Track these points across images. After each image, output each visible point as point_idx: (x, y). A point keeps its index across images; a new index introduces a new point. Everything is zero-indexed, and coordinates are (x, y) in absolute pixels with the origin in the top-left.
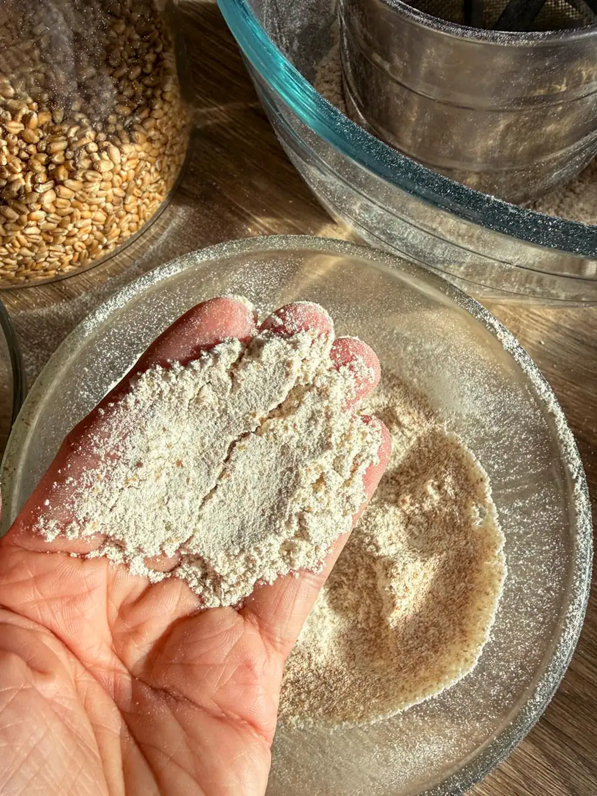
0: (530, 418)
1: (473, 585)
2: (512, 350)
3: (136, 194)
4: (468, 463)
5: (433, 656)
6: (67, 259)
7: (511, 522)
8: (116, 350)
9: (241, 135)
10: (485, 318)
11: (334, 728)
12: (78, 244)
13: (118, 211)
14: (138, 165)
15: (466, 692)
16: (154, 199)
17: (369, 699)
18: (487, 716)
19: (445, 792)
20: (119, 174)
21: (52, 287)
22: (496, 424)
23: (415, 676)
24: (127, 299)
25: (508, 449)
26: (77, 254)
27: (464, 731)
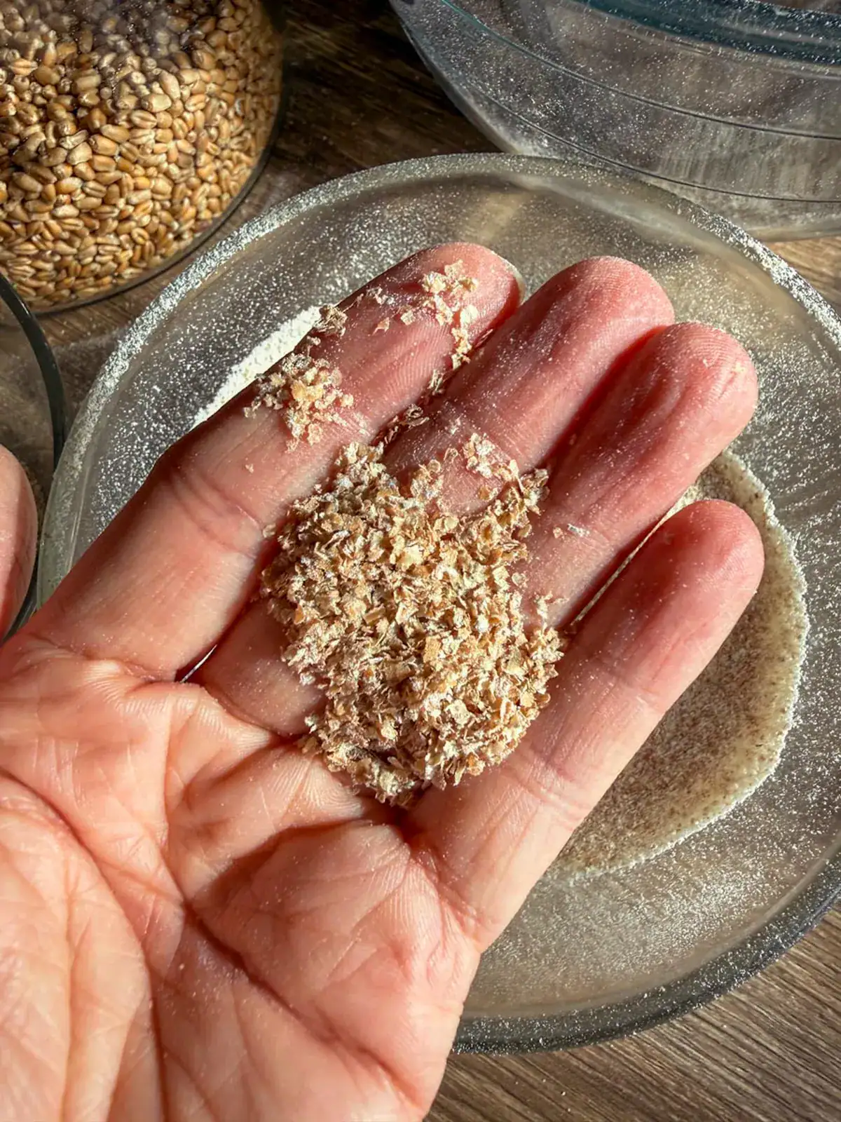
0: (824, 385)
1: (759, 651)
2: (787, 283)
3: (211, 150)
4: (734, 475)
5: (712, 758)
6: (125, 256)
7: (807, 550)
8: (200, 359)
9: (355, 67)
10: (741, 241)
11: (574, 876)
12: (137, 232)
13: (188, 176)
14: (208, 104)
15: (770, 803)
16: (239, 162)
17: (622, 833)
18: (808, 834)
19: (760, 951)
20: (181, 117)
21: (111, 305)
22: (769, 409)
23: (689, 792)
24: (204, 275)
25: (791, 444)
26: (138, 248)
27: (773, 858)
